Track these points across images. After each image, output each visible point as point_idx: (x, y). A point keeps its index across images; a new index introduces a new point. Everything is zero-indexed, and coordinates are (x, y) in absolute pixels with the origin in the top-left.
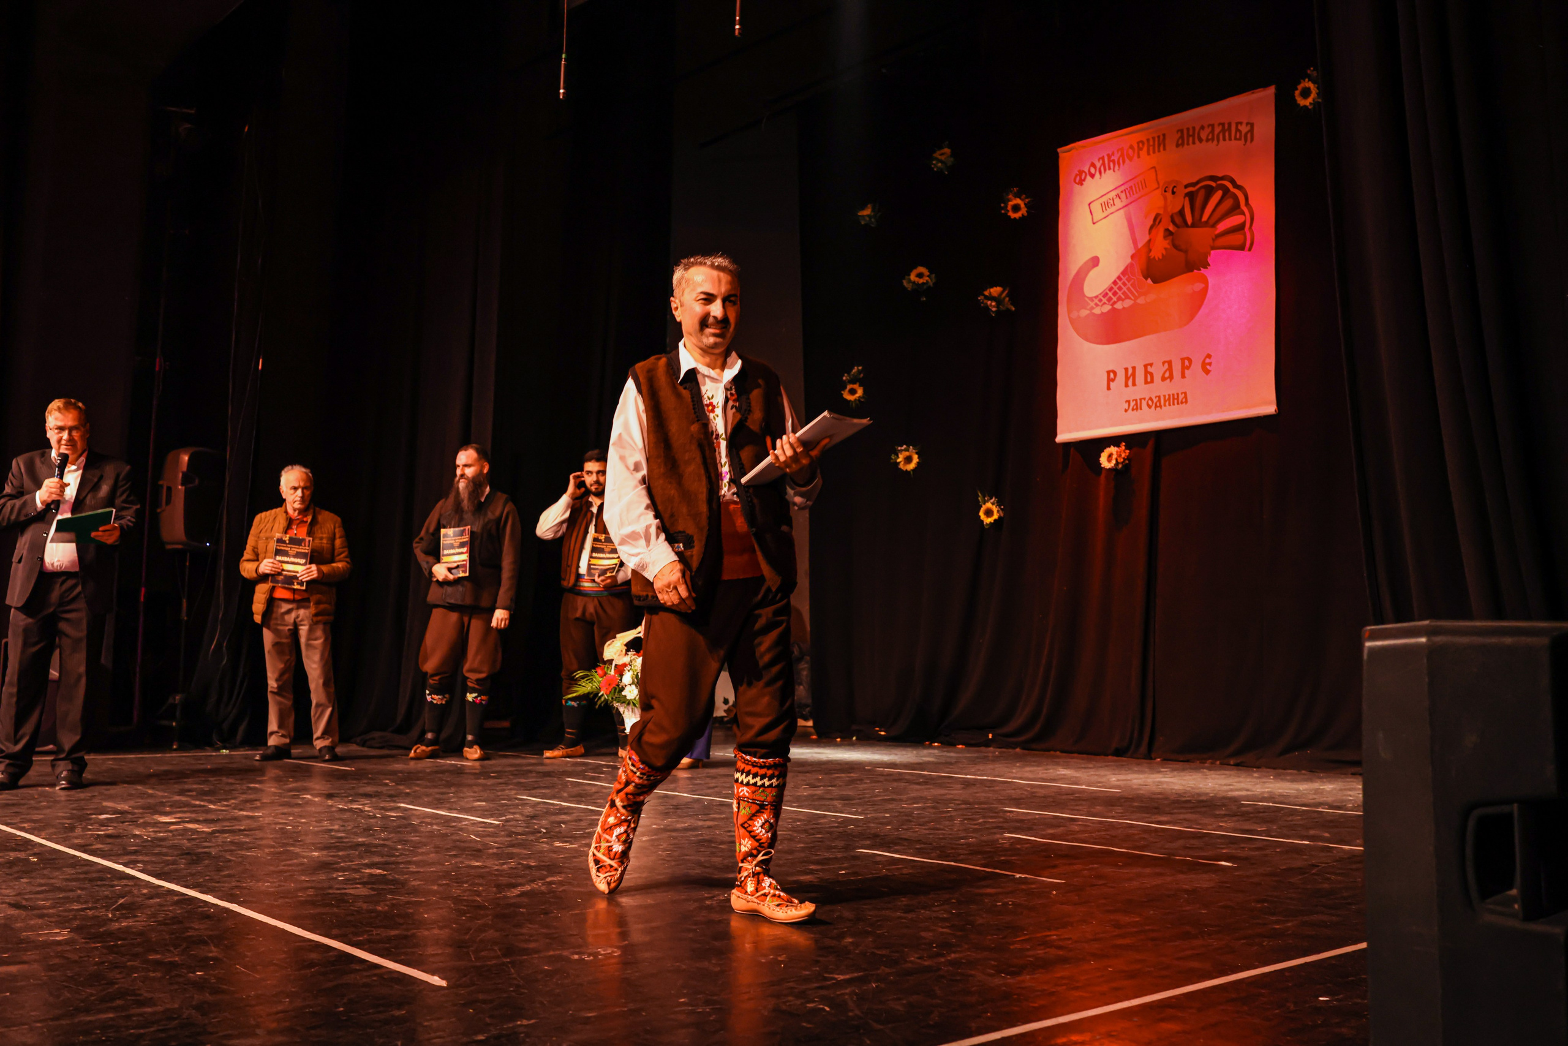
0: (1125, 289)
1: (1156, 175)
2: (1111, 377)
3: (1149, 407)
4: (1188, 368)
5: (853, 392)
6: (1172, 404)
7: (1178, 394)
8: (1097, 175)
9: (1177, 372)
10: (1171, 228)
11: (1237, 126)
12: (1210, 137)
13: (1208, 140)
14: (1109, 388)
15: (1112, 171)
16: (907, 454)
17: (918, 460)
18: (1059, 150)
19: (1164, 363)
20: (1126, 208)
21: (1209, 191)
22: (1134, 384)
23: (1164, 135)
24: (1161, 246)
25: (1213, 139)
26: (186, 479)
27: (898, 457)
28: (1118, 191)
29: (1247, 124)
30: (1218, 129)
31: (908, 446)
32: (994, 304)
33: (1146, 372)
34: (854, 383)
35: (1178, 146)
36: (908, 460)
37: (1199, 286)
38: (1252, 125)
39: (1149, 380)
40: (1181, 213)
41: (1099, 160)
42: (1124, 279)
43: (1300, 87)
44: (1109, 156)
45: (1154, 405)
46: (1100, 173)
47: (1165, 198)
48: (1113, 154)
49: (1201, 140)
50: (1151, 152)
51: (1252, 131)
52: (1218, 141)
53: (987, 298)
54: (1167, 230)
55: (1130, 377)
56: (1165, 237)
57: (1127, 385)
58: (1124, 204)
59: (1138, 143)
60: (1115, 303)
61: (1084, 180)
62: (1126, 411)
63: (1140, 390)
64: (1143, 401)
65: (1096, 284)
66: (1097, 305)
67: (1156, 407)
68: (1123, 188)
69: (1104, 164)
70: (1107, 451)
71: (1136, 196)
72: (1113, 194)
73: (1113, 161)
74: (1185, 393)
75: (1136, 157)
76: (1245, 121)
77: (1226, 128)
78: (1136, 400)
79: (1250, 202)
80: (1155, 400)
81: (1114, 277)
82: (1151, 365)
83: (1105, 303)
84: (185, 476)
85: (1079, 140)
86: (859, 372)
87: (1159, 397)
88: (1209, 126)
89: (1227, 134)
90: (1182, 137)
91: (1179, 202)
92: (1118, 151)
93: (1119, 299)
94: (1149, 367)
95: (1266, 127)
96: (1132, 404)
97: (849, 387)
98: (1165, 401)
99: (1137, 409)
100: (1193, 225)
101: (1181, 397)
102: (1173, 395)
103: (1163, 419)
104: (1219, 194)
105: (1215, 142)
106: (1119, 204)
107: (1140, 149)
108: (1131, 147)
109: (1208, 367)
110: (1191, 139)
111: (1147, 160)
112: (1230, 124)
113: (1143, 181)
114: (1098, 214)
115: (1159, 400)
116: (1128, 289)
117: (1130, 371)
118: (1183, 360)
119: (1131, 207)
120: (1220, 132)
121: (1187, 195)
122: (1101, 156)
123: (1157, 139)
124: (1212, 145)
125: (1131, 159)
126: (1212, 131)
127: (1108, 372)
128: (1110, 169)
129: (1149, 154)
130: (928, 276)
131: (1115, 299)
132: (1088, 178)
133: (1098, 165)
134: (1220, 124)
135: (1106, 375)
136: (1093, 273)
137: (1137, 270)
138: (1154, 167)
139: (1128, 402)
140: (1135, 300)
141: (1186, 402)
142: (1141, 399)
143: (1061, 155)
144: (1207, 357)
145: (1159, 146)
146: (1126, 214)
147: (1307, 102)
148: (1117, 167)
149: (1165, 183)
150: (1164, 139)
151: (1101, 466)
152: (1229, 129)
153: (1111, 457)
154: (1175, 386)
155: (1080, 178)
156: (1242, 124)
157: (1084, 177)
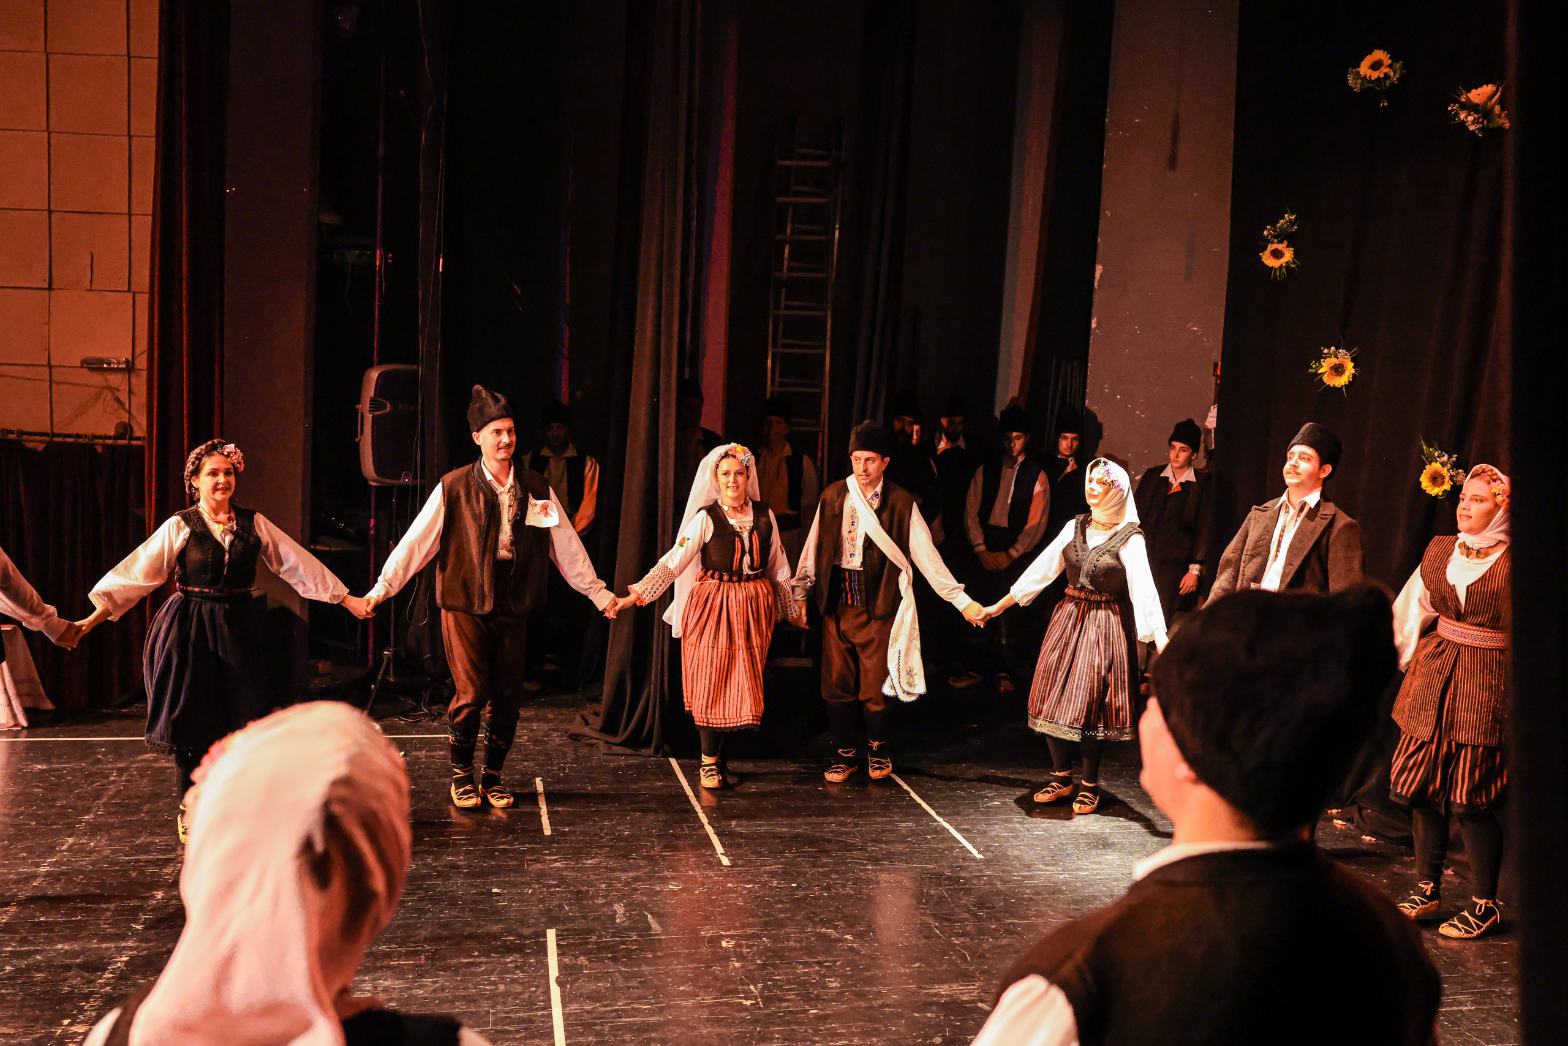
5: (1277, 254)
16: (1333, 361)
17: (1353, 371)
26: (375, 405)
27: (1321, 366)
31: (1337, 348)
32: (1470, 118)
34: (1281, 242)
36: (1338, 370)
53: (1463, 106)
84: (372, 400)
86: (1292, 223)
97: (1271, 247)
130: (1390, 66)
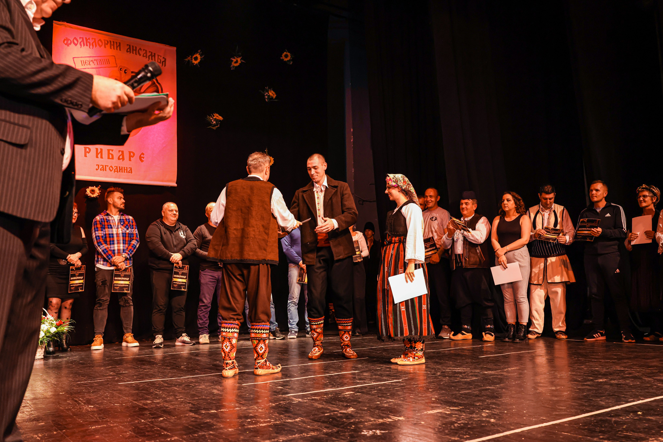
1: (115, 60)
2: (87, 150)
3: (111, 171)
4: (133, 157)
6: (123, 171)
7: (127, 168)
8: (79, 45)
9: (126, 157)
11: (158, 56)
12: (145, 55)
13: (143, 56)
14: (86, 156)
15: (88, 47)
18: (54, 21)
19: (119, 151)
20: (97, 69)
22: (102, 157)
23: (120, 43)
25: (146, 58)
28: (93, 59)
29: (163, 58)
30: (149, 54)
33: (109, 153)
35: (127, 52)
38: (165, 59)
39: (111, 157)
41: (80, 38)
43: (195, 56)
44: (86, 38)
45: (113, 170)
46: (81, 46)
47: (121, 74)
48: (89, 39)
49: (140, 55)
51: (165, 61)
55: (99, 153)
57: (97, 157)
58: (96, 66)
59: (104, 40)
61: (70, 44)
62: (97, 170)
63: (105, 161)
64: (107, 167)
67: (115, 171)
68: (96, 58)
69: (83, 41)
70: (90, 188)
71: (103, 66)
72: (91, 59)
73: (89, 43)
74: (131, 168)
75: (103, 46)
76: (162, 56)
77: (152, 55)
78: (103, 166)
80: (114, 168)
85: (68, 22)
87: (117, 167)
88: (144, 50)
89: (153, 57)
90: (130, 48)
92: (92, 39)
94: (111, 152)
95: (172, 63)
96: (100, 167)
98: (120, 170)
99: (103, 170)
101: (128, 170)
102: (124, 168)
103: (119, 178)
104: (149, 83)
105: (148, 58)
106: (92, 65)
107: (107, 44)
109: (142, 159)
110: (134, 52)
111: (109, 51)
112: (155, 54)
113: (108, 60)
114: (79, 65)
117: (99, 150)
118: (130, 153)
119: (100, 69)
120: (149, 56)
122: (82, 37)
123: (115, 44)
125: (100, 46)
126: (146, 53)
127: (86, 148)
128: (87, 45)
129: (111, 48)
132: (72, 44)
133: (80, 41)
134: (150, 52)
135: (84, 148)
138: (114, 56)
139: (98, 166)
141: (131, 172)
142: (106, 166)
143: (54, 24)
144: (143, 154)
145: (117, 47)
146: (97, 71)
147: (196, 62)
148: (91, 46)
149: (120, 66)
150: (120, 45)
151: (87, 195)
152: (154, 56)
153: (93, 191)
154: (126, 164)
155: (67, 42)
156: (161, 56)
157: (69, 42)
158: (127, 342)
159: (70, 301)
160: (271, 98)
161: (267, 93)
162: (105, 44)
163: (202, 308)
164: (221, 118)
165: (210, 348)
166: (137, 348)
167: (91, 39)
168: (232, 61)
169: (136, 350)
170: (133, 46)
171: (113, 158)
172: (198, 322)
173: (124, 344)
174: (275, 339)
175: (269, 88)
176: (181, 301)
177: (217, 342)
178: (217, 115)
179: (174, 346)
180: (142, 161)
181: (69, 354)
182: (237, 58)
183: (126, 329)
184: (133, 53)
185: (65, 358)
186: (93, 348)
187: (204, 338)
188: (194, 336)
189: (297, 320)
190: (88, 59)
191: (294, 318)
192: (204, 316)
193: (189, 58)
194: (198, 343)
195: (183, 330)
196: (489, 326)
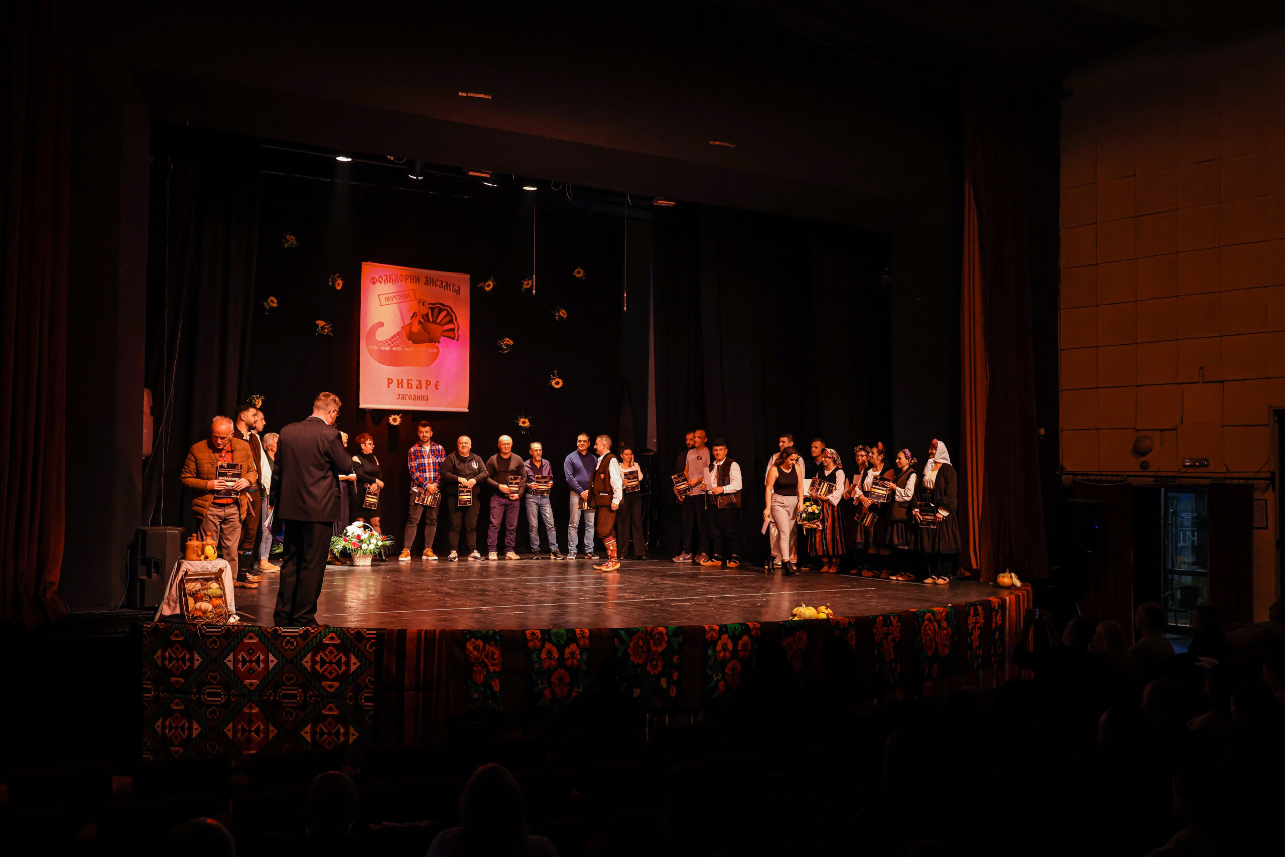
0: (398, 342)
1: (415, 293)
2: (390, 381)
3: (410, 399)
4: (429, 385)
6: (421, 399)
7: (424, 396)
8: (383, 282)
9: (424, 385)
10: (422, 320)
11: (453, 286)
12: (441, 286)
13: (440, 287)
14: (389, 387)
15: (391, 283)
18: (363, 263)
19: (417, 381)
20: (398, 304)
21: (440, 311)
22: (402, 387)
23: (418, 276)
24: (416, 328)
28: (394, 295)
29: (458, 286)
30: (444, 284)
32: (319, 329)
33: (408, 383)
35: (425, 284)
37: (436, 351)
38: (459, 287)
39: (410, 387)
40: (427, 315)
41: (384, 276)
42: (397, 337)
43: (487, 284)
44: (389, 275)
46: (385, 283)
47: (419, 306)
48: (392, 275)
49: (436, 286)
50: (412, 282)
51: (459, 290)
52: (445, 289)
54: (420, 321)
55: (400, 384)
56: (419, 324)
57: (398, 387)
58: (398, 301)
59: (405, 275)
60: (392, 347)
61: (376, 282)
62: (398, 399)
63: (405, 391)
64: (407, 395)
65: (383, 335)
66: (383, 346)
67: (413, 400)
68: (397, 294)
69: (387, 278)
70: (393, 416)
71: (403, 300)
73: (392, 279)
74: (428, 396)
75: (404, 282)
77: (448, 285)
78: (403, 395)
79: (457, 320)
80: (413, 397)
81: (392, 335)
82: (411, 380)
83: (386, 346)
85: (375, 262)
87: (415, 395)
88: (440, 280)
89: (448, 287)
90: (427, 280)
91: (425, 310)
92: (395, 275)
93: (395, 346)
95: (466, 291)
96: (401, 396)
98: (418, 398)
99: (404, 399)
100: (432, 322)
101: (425, 398)
102: (422, 396)
103: (417, 406)
104: (444, 313)
105: (443, 289)
106: (395, 301)
107: (408, 279)
108: (402, 276)
109: (437, 386)
110: (431, 283)
111: (409, 285)
112: (450, 283)
113: (408, 294)
114: (383, 302)
115: (415, 397)
116: (399, 342)
117: (400, 381)
118: (427, 381)
119: (401, 304)
120: (445, 286)
121: (430, 308)
122: (386, 274)
123: (414, 277)
124: (442, 290)
125: (402, 281)
126: (442, 283)
127: (389, 379)
128: (390, 282)
129: (411, 282)
130: (276, 303)
131: (392, 345)
132: (378, 282)
133: (384, 278)
134: (445, 282)
135: (387, 380)
136: (380, 329)
137: (404, 335)
138: (412, 290)
139: (399, 395)
140: (403, 348)
141: (428, 400)
142: (405, 395)
143: (363, 266)
144: (438, 382)
145: (416, 281)
146: (398, 306)
147: (487, 289)
148: (394, 283)
149: (419, 299)
150: (418, 279)
151: (390, 423)
152: (450, 286)
153: (395, 420)
154: (422, 392)
155: (374, 281)
156: (455, 285)
157: (375, 280)
158: (427, 556)
159: (377, 519)
160: (561, 318)
161: (558, 314)
162: (406, 279)
163: (492, 528)
164: (511, 342)
165: (498, 563)
166: (437, 561)
167: (393, 276)
168: (524, 284)
169: (435, 562)
170: (430, 278)
171: (412, 388)
172: (488, 541)
173: (424, 557)
174: (555, 559)
175: (560, 307)
176: (474, 520)
177: (504, 559)
178: (508, 339)
179: (467, 560)
180: (437, 389)
181: (387, 563)
182: (529, 280)
183: (428, 544)
184: (430, 285)
185: (383, 566)
186: (400, 559)
187: (493, 556)
188: (485, 553)
189: (577, 542)
190: (391, 295)
191: (573, 541)
192: (493, 535)
193: (482, 284)
194: (488, 559)
195: (475, 547)
196: (735, 555)
